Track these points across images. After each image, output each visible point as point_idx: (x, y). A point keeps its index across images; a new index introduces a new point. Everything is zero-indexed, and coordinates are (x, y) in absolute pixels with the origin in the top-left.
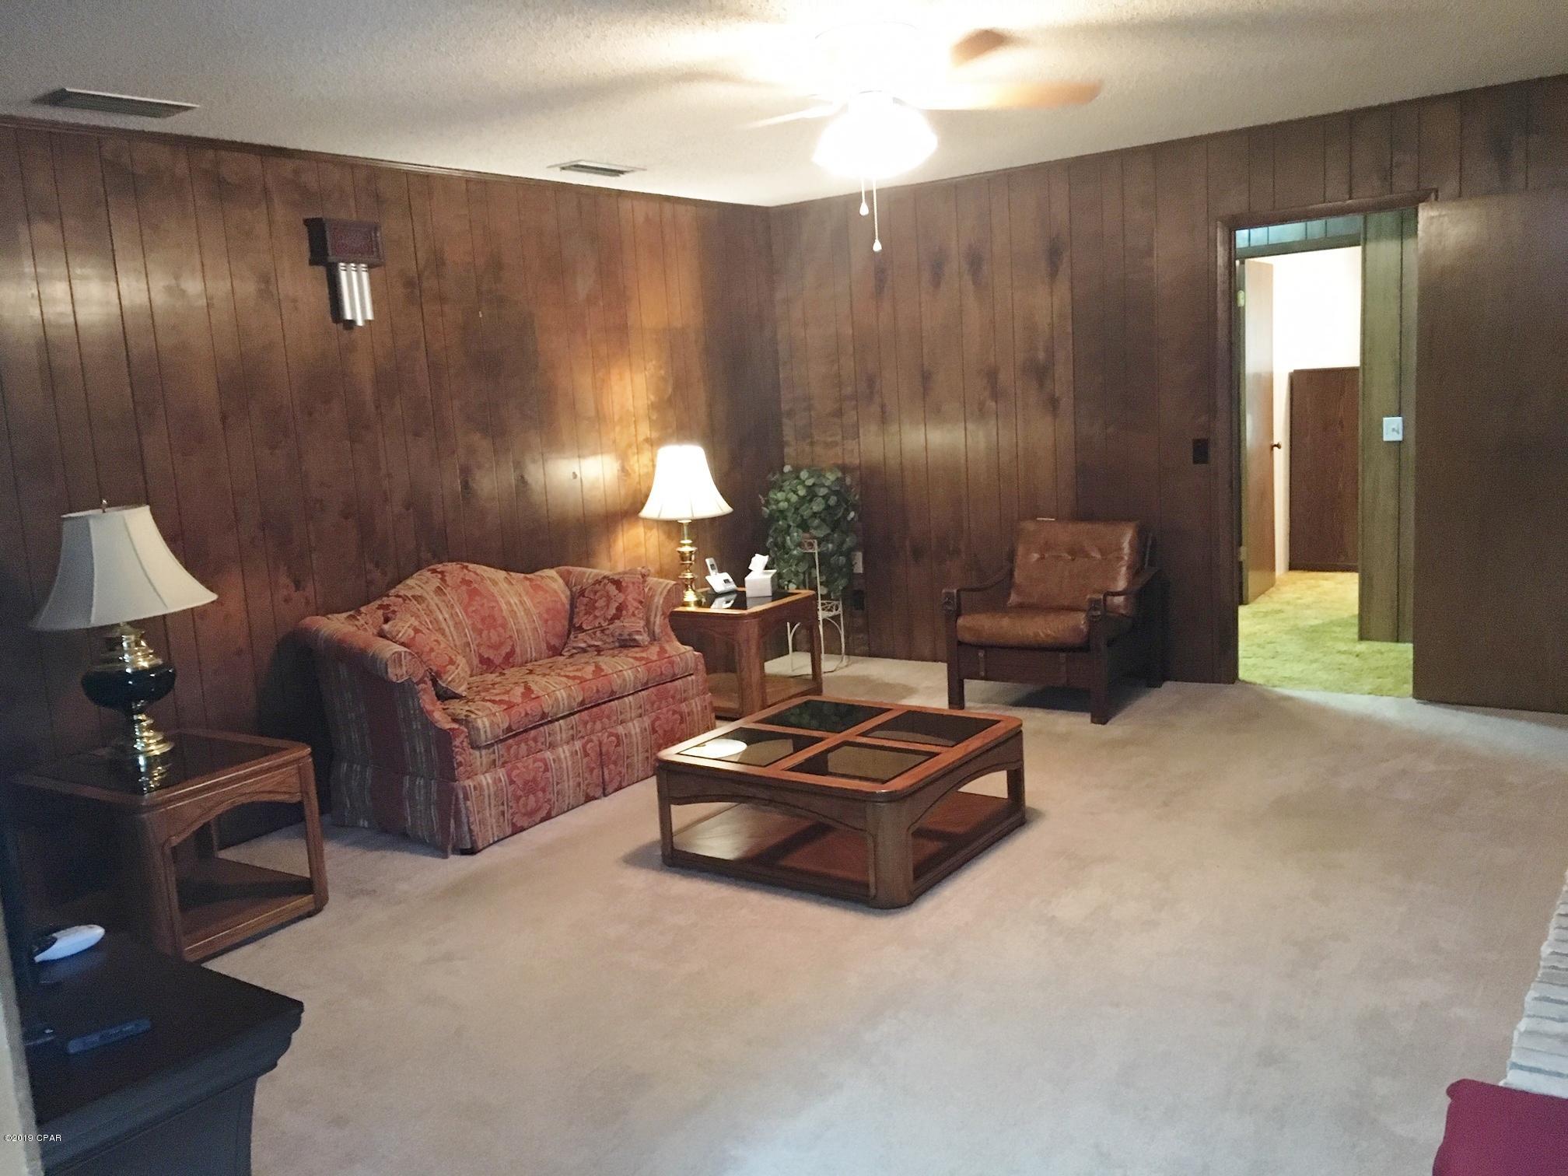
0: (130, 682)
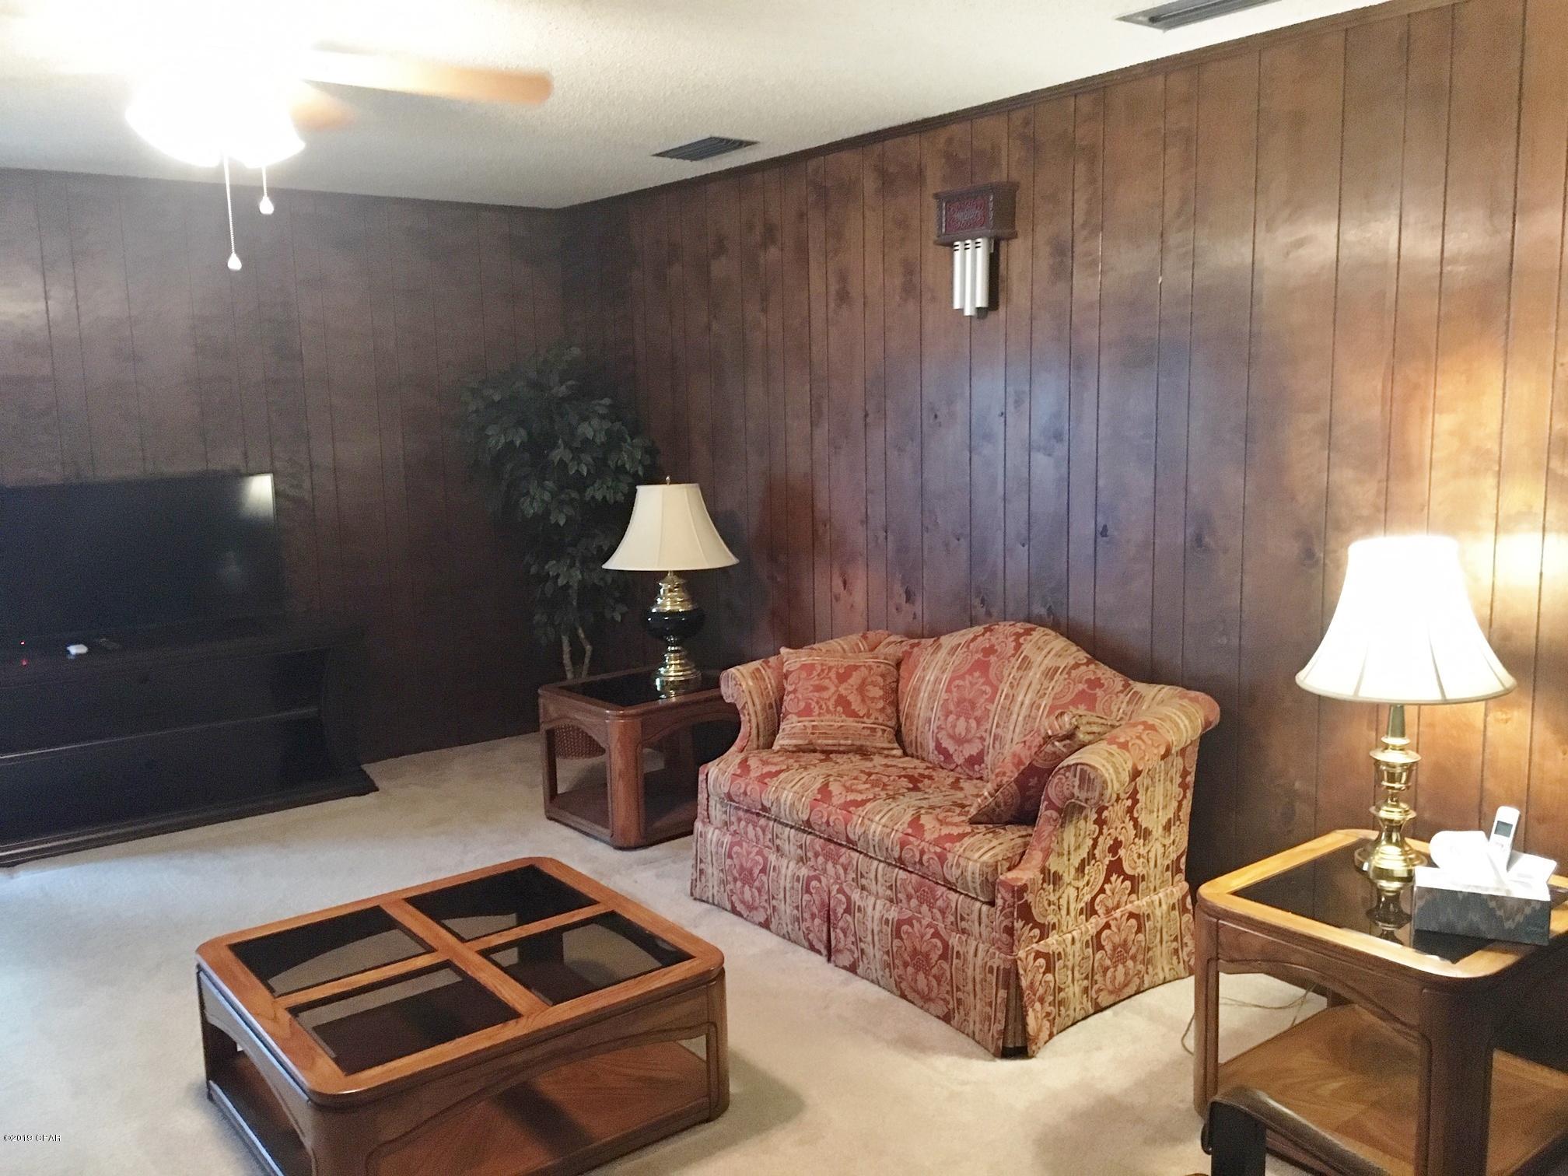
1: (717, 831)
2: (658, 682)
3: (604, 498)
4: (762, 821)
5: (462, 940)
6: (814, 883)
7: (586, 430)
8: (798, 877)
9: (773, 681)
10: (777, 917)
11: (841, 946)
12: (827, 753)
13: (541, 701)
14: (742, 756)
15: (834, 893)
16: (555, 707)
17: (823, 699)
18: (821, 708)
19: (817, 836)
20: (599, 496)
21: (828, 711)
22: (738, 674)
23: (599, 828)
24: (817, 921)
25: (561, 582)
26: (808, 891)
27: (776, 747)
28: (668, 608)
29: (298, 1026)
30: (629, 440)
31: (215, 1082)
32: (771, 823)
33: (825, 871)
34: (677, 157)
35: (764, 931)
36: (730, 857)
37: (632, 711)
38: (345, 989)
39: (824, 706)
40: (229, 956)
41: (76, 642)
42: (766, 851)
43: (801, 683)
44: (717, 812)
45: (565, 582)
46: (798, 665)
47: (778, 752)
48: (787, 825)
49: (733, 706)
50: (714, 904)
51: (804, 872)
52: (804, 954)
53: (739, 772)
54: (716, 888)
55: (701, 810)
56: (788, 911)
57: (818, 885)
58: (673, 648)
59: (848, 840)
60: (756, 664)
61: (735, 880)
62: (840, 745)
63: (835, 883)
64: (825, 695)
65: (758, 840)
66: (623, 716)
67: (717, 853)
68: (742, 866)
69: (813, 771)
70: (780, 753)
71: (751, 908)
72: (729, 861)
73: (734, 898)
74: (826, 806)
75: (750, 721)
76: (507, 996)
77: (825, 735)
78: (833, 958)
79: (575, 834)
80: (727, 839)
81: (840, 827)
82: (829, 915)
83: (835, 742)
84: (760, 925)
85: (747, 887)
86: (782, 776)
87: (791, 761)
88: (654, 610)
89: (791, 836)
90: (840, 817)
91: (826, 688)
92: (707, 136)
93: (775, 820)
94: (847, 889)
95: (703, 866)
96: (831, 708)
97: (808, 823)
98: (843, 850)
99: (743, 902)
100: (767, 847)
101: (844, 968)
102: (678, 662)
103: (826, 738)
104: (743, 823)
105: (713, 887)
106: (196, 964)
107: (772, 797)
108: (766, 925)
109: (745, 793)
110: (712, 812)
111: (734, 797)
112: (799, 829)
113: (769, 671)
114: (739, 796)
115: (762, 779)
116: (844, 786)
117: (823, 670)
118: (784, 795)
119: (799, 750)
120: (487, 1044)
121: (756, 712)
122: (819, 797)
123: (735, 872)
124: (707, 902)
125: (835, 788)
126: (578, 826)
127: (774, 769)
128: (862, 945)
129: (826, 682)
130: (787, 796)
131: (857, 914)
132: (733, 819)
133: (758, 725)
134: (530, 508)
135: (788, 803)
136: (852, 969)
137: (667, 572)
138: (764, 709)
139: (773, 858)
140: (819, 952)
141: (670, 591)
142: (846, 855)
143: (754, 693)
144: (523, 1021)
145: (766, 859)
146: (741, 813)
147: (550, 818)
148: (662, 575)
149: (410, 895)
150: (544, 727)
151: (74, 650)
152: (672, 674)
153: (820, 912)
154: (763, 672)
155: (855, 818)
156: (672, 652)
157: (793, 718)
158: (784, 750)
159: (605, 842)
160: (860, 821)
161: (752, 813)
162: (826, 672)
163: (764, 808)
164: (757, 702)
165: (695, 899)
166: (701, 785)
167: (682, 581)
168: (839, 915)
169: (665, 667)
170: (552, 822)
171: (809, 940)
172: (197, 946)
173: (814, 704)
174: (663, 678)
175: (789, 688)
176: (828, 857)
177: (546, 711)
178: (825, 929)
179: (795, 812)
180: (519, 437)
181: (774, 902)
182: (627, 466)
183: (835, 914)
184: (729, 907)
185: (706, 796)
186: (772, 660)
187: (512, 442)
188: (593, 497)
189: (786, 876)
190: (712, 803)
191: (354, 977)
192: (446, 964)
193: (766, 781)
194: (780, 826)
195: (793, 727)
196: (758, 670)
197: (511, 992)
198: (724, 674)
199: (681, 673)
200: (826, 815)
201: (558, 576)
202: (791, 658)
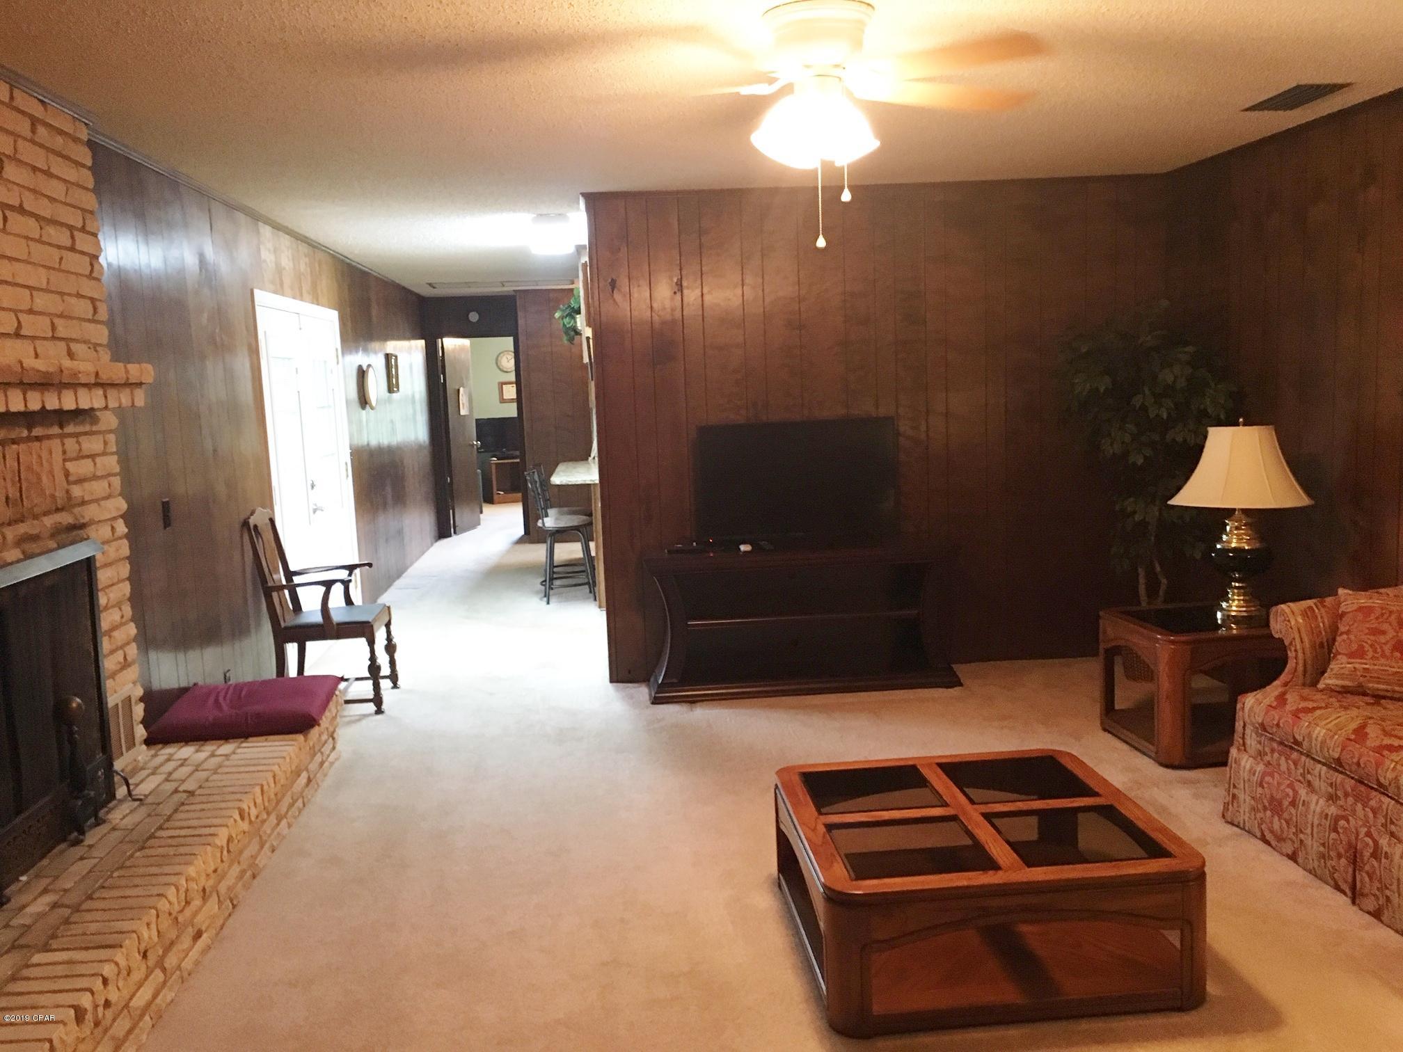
0: (1213, 555)
1: (1251, 759)
2: (1219, 615)
3: (1185, 441)
4: (1295, 755)
5: (972, 802)
6: (1342, 823)
7: (1167, 376)
8: (1327, 815)
9: (1326, 621)
10: (1304, 852)
11: (1366, 891)
12: (1378, 698)
13: (1101, 622)
14: (1280, 690)
15: (1361, 836)
16: (1114, 629)
17: (1379, 643)
18: (1375, 651)
19: (1348, 776)
20: (1180, 439)
21: (1383, 655)
22: (1287, 610)
23: (1146, 744)
24: (1343, 861)
25: (1137, 518)
26: (1336, 830)
27: (1321, 686)
28: (1233, 545)
29: (829, 838)
30: (1213, 385)
31: (783, 876)
32: (1303, 758)
33: (1354, 811)
34: (1268, 109)
35: (1291, 863)
36: (1261, 785)
37: (1183, 638)
38: (870, 820)
39: (1379, 650)
40: (797, 780)
41: (744, 543)
42: (1297, 785)
43: (1356, 625)
44: (1252, 741)
45: (1142, 518)
46: (1355, 607)
47: (1321, 691)
48: (1319, 762)
49: (1281, 640)
50: (1243, 829)
51: (1333, 810)
52: (1328, 891)
53: (1274, 704)
54: (1247, 815)
55: (1237, 737)
56: (1315, 847)
57: (1346, 825)
58: (1237, 585)
59: (1380, 784)
60: (1310, 602)
61: (1265, 809)
62: (1394, 691)
63: (1364, 825)
64: (1382, 639)
65: (1290, 773)
66: (1173, 642)
67: (1249, 780)
68: (1272, 797)
69: (1354, 712)
70: (1325, 692)
71: (1280, 839)
72: (1260, 790)
73: (1263, 827)
74: (1357, 746)
75: (1296, 658)
76: (994, 852)
77: (1378, 680)
78: (1357, 901)
79: (1125, 747)
80: (1260, 768)
81: (1371, 769)
82: (1355, 856)
83: (1389, 688)
84: (1288, 856)
85: (1276, 818)
86: (1318, 712)
87: (1333, 700)
88: (1219, 546)
89: (1323, 773)
90: (1372, 760)
91: (1384, 633)
92: (1294, 85)
93: (1308, 756)
94: (1375, 835)
95: (1236, 791)
96: (1388, 652)
97: (1339, 761)
98: (1374, 793)
99: (1272, 832)
100: (1299, 781)
101: (1369, 913)
102: (1242, 598)
103: (1378, 683)
104: (1276, 755)
105: (1244, 815)
106: (775, 784)
107: (1304, 731)
108: (1293, 857)
109: (1278, 725)
110: (1248, 742)
111: (1267, 727)
112: (1329, 767)
113: (1323, 610)
114: (1272, 727)
115: (1296, 714)
116: (1384, 730)
117: (1382, 614)
118: (1316, 732)
119: (1345, 691)
120: (965, 883)
121: (1303, 649)
122: (1353, 737)
123: (1265, 801)
124: (1238, 826)
125: (1373, 731)
126: (1128, 740)
127: (1311, 705)
128: (1388, 892)
129: (1385, 627)
130: (1319, 732)
131: (1383, 860)
132: (1267, 750)
133: (1305, 660)
134: (1110, 448)
135: (1320, 739)
136: (1377, 914)
137: (1234, 510)
138: (1313, 647)
139: (1303, 792)
140: (1345, 894)
141: (1237, 528)
142: (1376, 799)
143: (1303, 630)
144: (1000, 873)
145: (1296, 792)
146: (1275, 745)
147: (1105, 730)
148: (1229, 513)
149: (944, 761)
150: (1102, 647)
151: (743, 548)
152: (1234, 608)
153: (1346, 852)
154: (1317, 611)
155: (1387, 762)
156: (1236, 587)
157: (1342, 659)
158: (1330, 690)
159: (1150, 757)
160: (1392, 766)
161: (1286, 746)
162: (1385, 616)
163: (1296, 742)
164: (1306, 640)
165: (1227, 822)
166: (1239, 714)
167: (1249, 520)
168: (1366, 858)
169: (1227, 602)
170: (1106, 733)
171: (1334, 879)
172: (777, 770)
173: (1367, 647)
174: (1225, 612)
175: (1342, 628)
176: (1358, 798)
177: (1105, 632)
178: (1350, 870)
179: (1326, 749)
180: (1104, 384)
181: (1302, 836)
182: (1209, 411)
183: (1362, 855)
184: (1259, 834)
185: (1242, 724)
186: (1329, 600)
187: (1097, 389)
188: (1174, 440)
189: (1314, 812)
190: (1248, 731)
191: (880, 812)
192: (954, 818)
193: (1300, 715)
194: (1312, 762)
195: (1343, 668)
196: (1310, 608)
197: (999, 850)
198: (1274, 609)
199: (1244, 609)
200: (1357, 756)
201: (1135, 512)
202: (1348, 599)
